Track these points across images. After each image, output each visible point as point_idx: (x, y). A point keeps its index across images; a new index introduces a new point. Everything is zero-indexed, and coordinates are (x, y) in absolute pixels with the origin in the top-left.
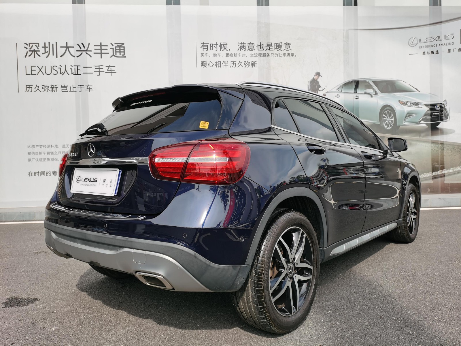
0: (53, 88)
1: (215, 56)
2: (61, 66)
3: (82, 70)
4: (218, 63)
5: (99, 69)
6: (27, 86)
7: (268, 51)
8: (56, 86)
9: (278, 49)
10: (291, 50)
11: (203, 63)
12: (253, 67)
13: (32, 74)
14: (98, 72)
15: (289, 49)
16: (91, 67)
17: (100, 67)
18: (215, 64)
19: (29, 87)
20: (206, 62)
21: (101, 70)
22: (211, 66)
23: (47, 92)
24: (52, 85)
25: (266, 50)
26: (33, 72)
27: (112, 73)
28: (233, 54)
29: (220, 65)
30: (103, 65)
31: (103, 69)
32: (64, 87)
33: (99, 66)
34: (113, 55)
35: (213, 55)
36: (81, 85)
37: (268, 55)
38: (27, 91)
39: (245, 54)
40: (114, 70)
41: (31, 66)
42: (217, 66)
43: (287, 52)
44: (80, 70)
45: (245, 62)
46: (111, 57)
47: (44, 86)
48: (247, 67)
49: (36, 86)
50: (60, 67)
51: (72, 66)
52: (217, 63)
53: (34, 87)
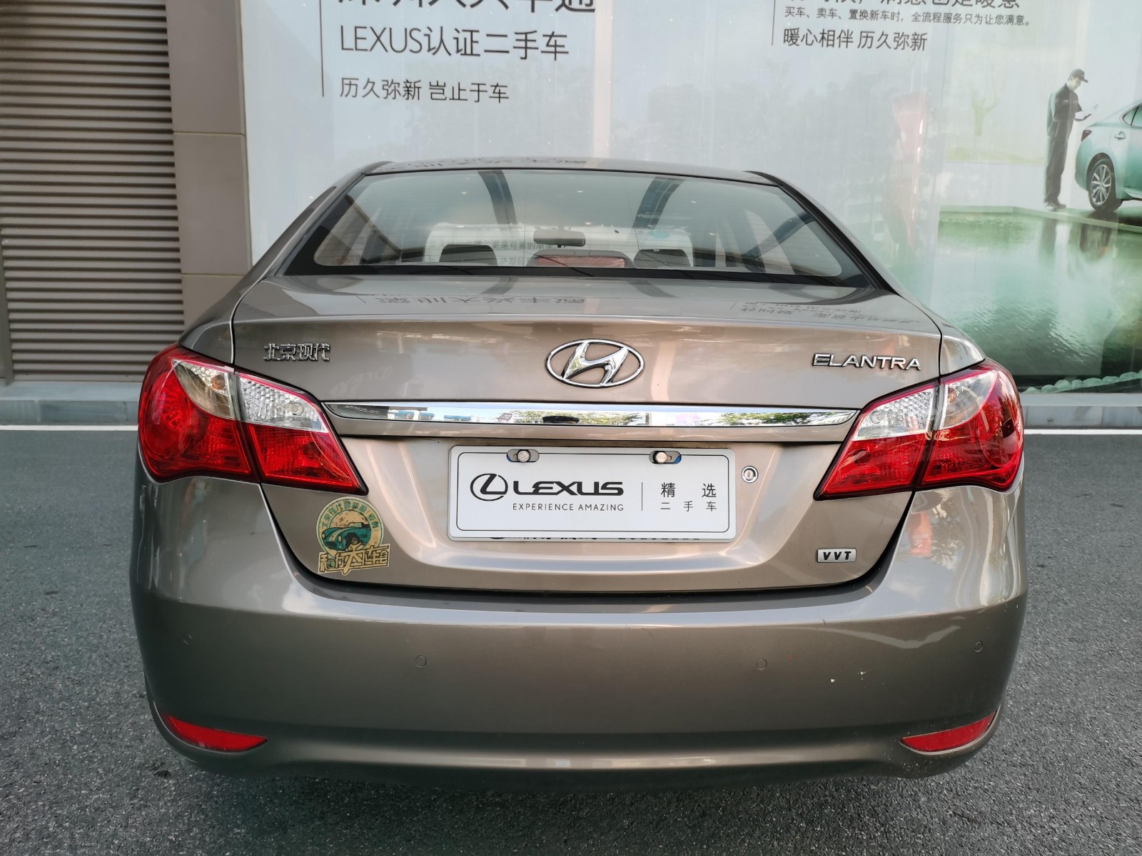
0: (410, 89)
1: (822, 15)
2: (431, 31)
3: (483, 43)
4: (828, 36)
5: (526, 41)
6: (347, 82)
7: (959, 9)
8: (417, 85)
9: (985, 4)
10: (1018, 6)
11: (790, 33)
12: (917, 48)
13: (356, 49)
14: (524, 50)
15: (1012, 3)
16: (506, 36)
17: (530, 37)
18: (819, 37)
19: (350, 84)
20: (796, 31)
21: (529, 44)
22: (809, 42)
23: (395, 98)
24: (408, 82)
25: (953, 5)
26: (361, 44)
27: (557, 55)
28: (869, 13)
29: (833, 40)
30: (536, 31)
31: (535, 41)
32: (438, 88)
33: (526, 34)
34: (563, 4)
35: (817, 12)
36: (479, 85)
37: (958, 17)
38: (345, 93)
39: (899, 14)
40: (563, 46)
41: (356, 28)
42: (825, 42)
43: (1005, 12)
44: (477, 42)
45: (897, 35)
46: (557, 10)
47: (387, 81)
48: (900, 48)
49: (368, 82)
50: (428, 32)
51: (458, 32)
52: (826, 36)
53: (361, 83)
